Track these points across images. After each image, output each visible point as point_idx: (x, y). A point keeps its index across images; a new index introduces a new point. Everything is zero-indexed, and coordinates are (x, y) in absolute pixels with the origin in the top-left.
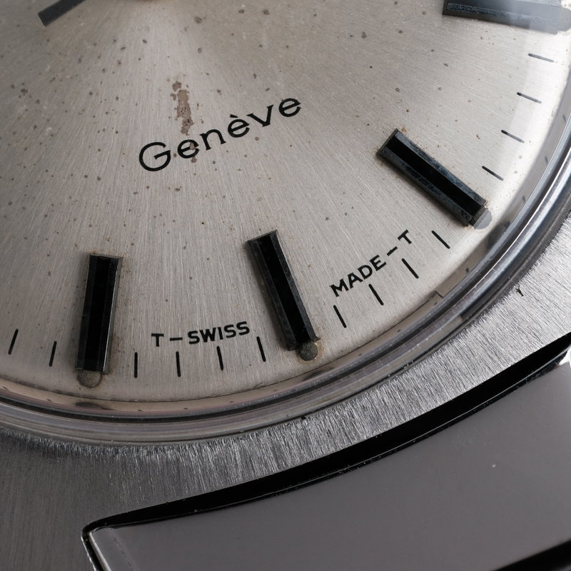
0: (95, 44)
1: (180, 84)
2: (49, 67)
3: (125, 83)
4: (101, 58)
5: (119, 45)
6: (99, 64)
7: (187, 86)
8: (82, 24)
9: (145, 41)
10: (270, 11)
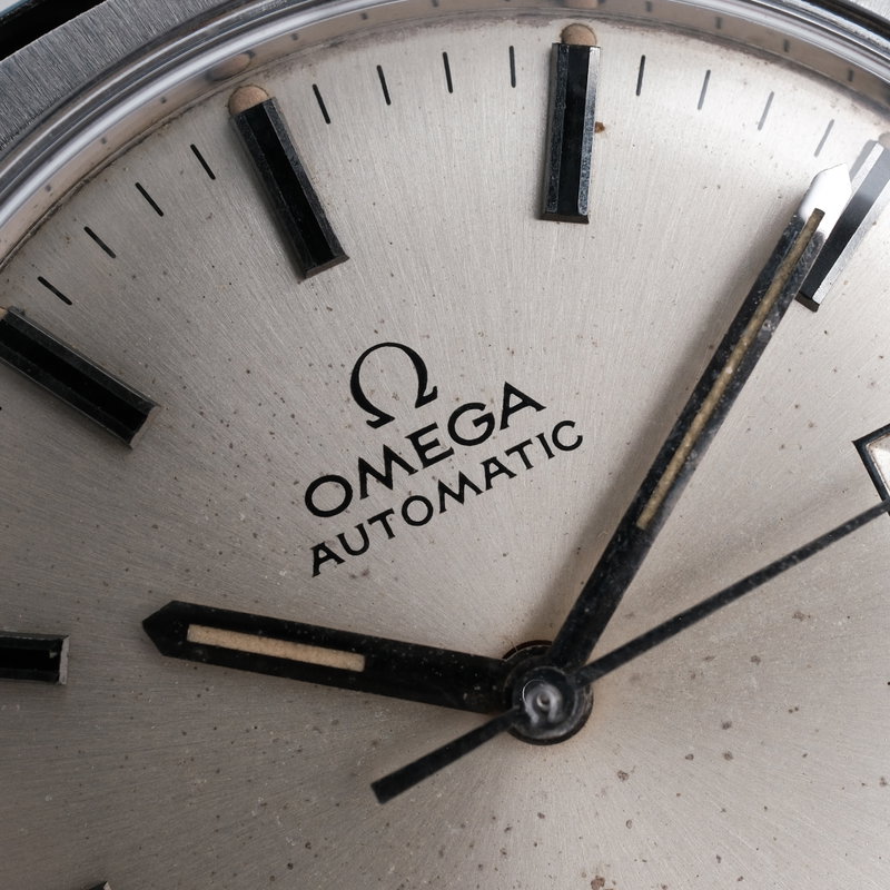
0: (463, 826)
1: (602, 880)
2: (392, 869)
3: (516, 884)
4: (475, 847)
5: (501, 824)
6: (472, 858)
7: (614, 883)
8: (439, 795)
9: (541, 816)
10: (734, 754)
